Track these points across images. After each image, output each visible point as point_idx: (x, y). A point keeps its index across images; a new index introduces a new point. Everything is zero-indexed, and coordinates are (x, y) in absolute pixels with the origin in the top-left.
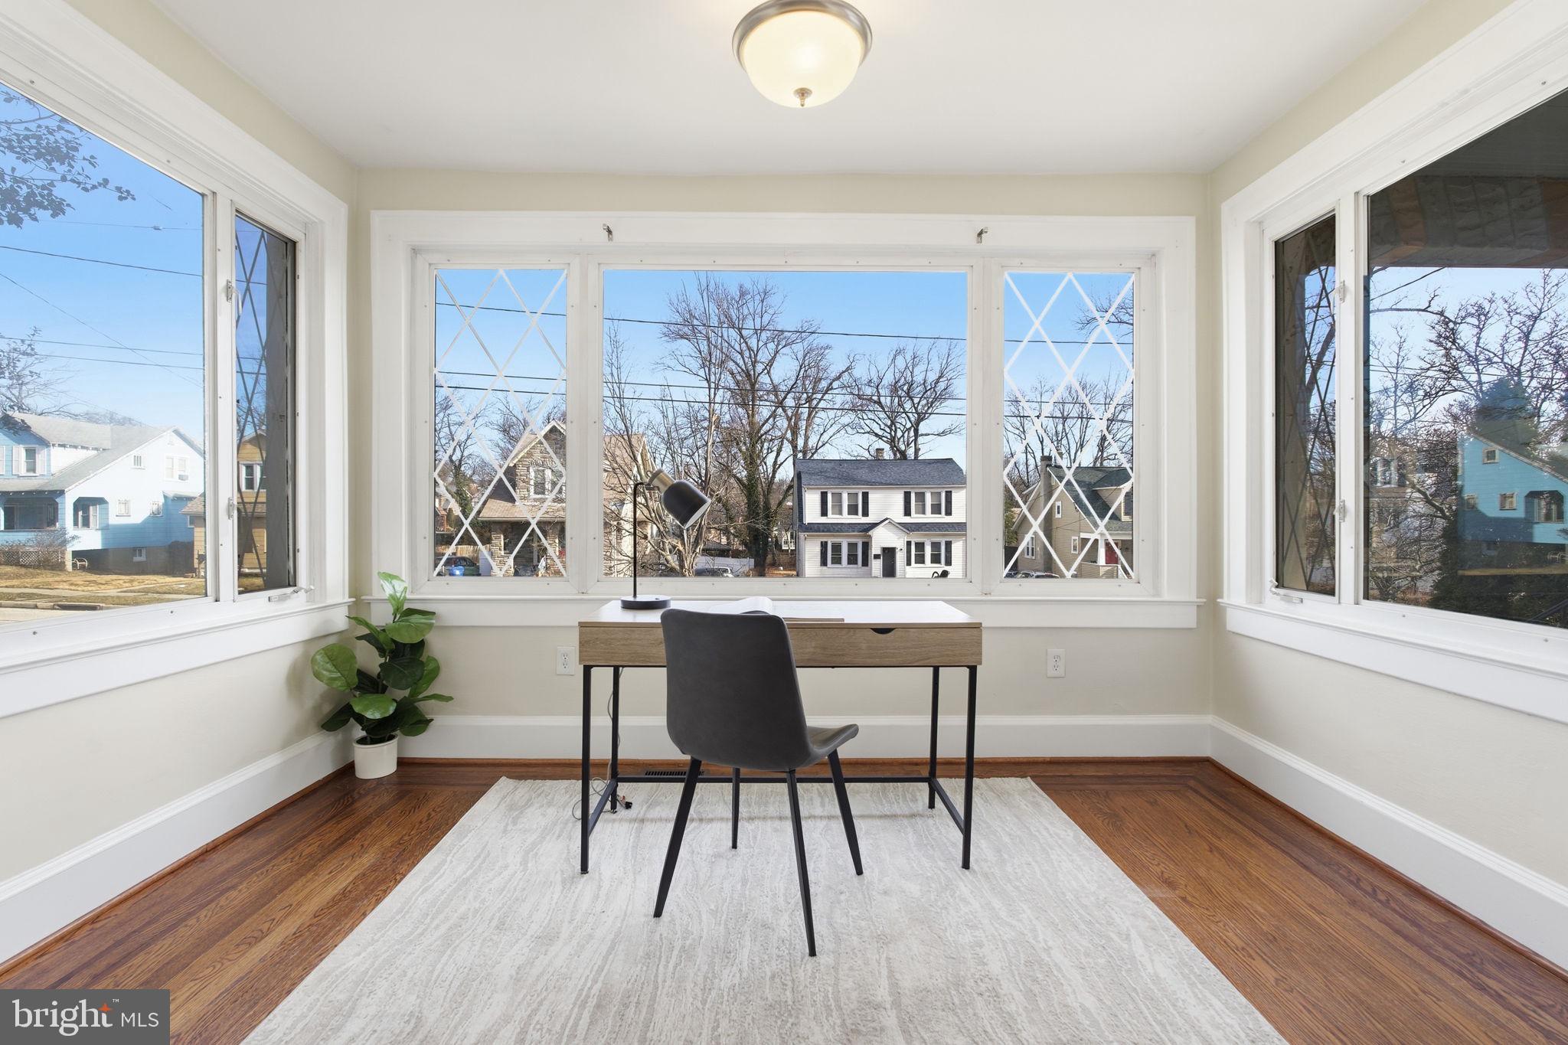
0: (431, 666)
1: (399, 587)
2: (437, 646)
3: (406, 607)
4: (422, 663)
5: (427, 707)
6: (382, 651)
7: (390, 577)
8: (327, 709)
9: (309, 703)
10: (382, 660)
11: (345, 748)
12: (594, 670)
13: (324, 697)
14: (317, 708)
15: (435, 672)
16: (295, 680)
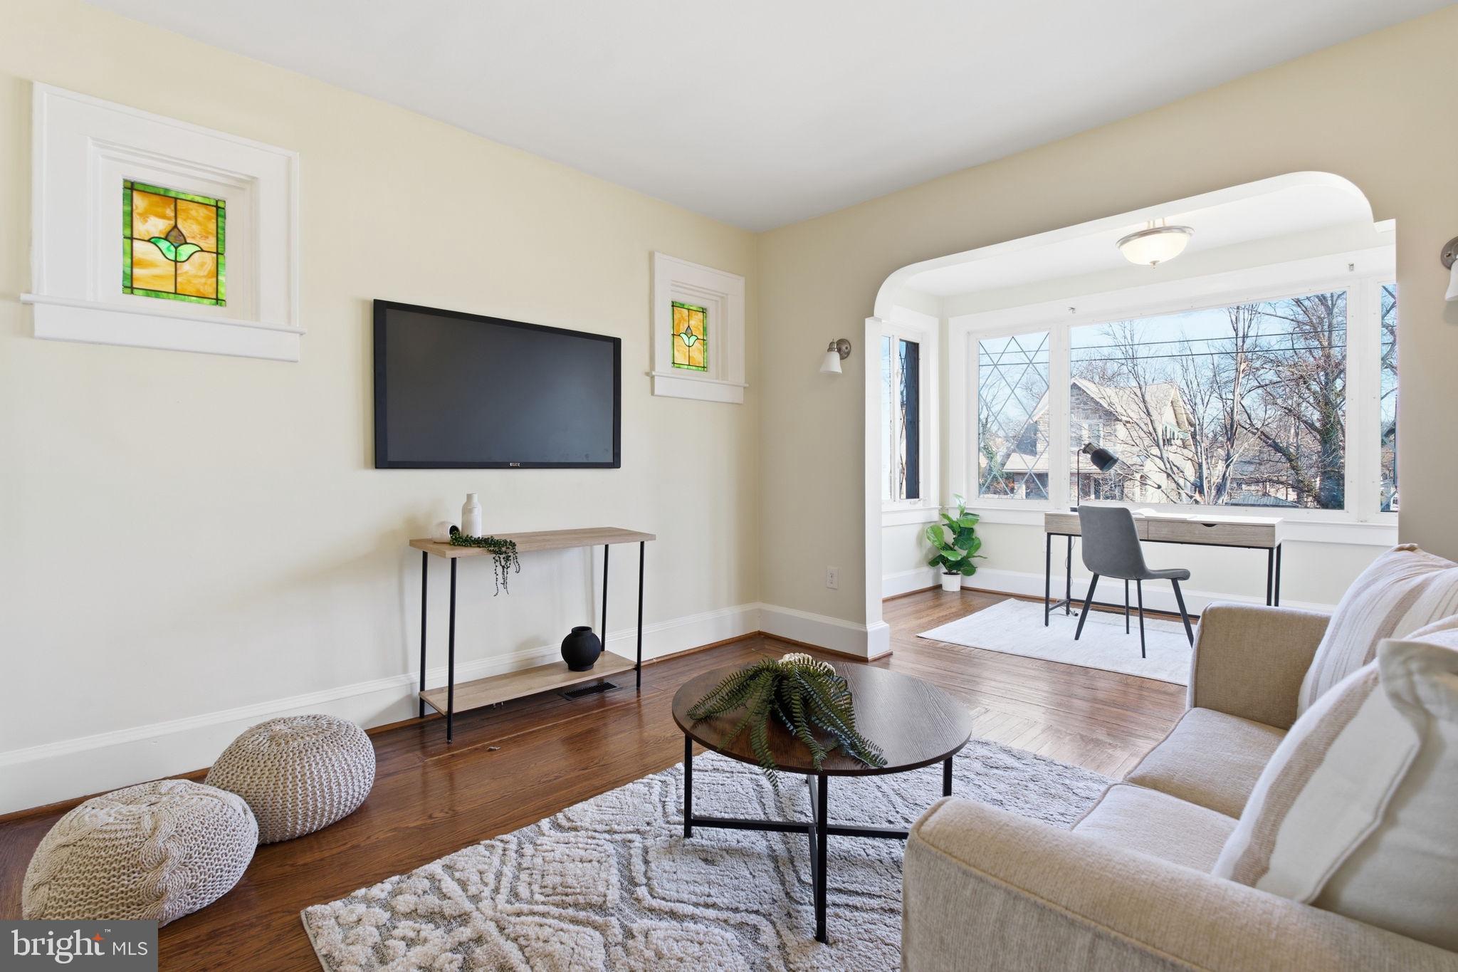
0: (976, 542)
1: (962, 501)
2: (980, 532)
3: (965, 512)
4: (973, 539)
5: (974, 561)
6: (954, 532)
7: (958, 496)
8: (931, 557)
9: (924, 552)
10: (955, 536)
11: (937, 576)
12: (1052, 536)
13: (930, 550)
14: (926, 555)
15: (979, 545)
16: (920, 541)
